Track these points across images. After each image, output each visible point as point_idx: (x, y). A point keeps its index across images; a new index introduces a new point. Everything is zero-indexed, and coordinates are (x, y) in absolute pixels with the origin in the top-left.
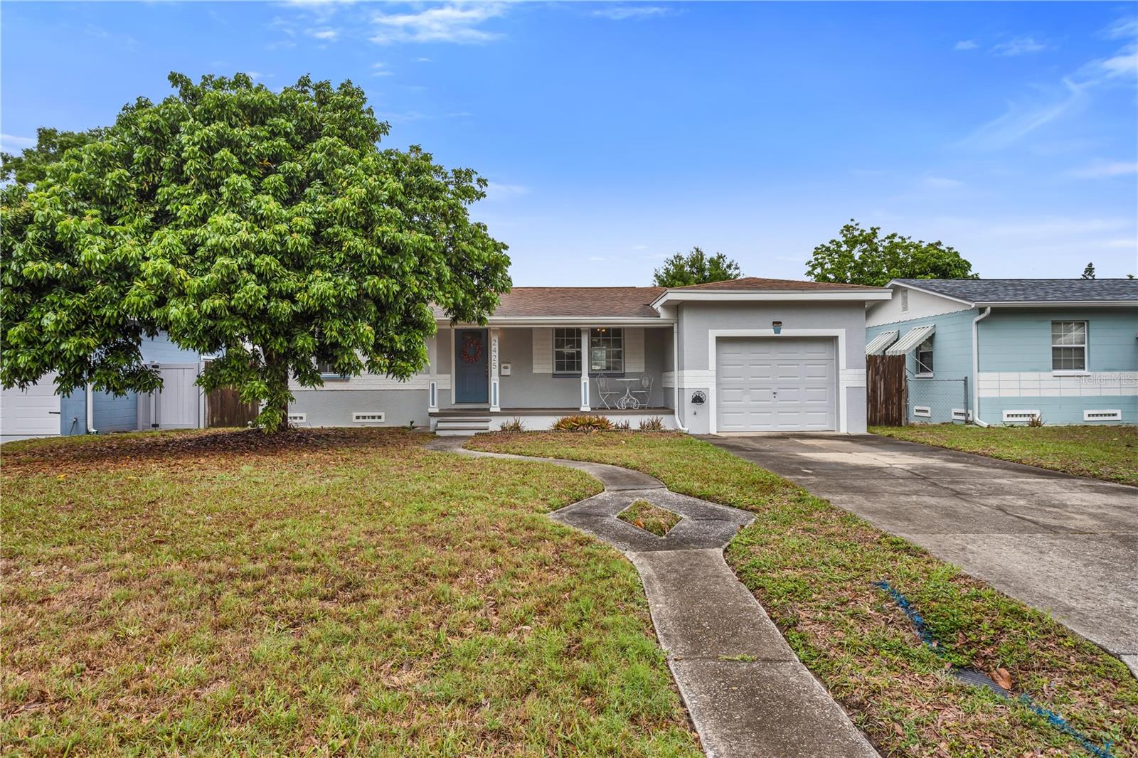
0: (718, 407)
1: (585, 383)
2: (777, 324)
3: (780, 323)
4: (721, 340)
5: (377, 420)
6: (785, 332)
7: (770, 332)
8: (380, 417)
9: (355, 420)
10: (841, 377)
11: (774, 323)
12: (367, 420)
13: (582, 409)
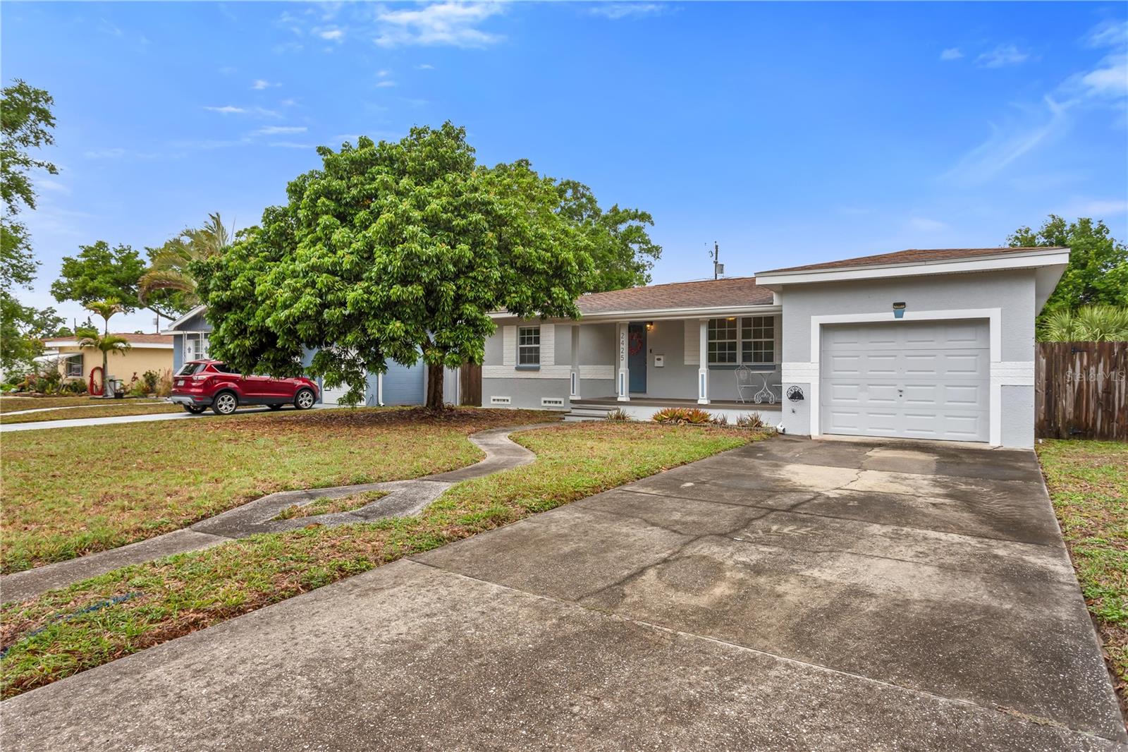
0: (821, 404)
1: (703, 376)
2: (899, 306)
3: (904, 304)
4: (825, 328)
5: (558, 405)
6: (908, 316)
7: (890, 316)
8: (560, 402)
9: (543, 404)
10: (993, 372)
11: (895, 304)
12: (551, 405)
13: (700, 402)
